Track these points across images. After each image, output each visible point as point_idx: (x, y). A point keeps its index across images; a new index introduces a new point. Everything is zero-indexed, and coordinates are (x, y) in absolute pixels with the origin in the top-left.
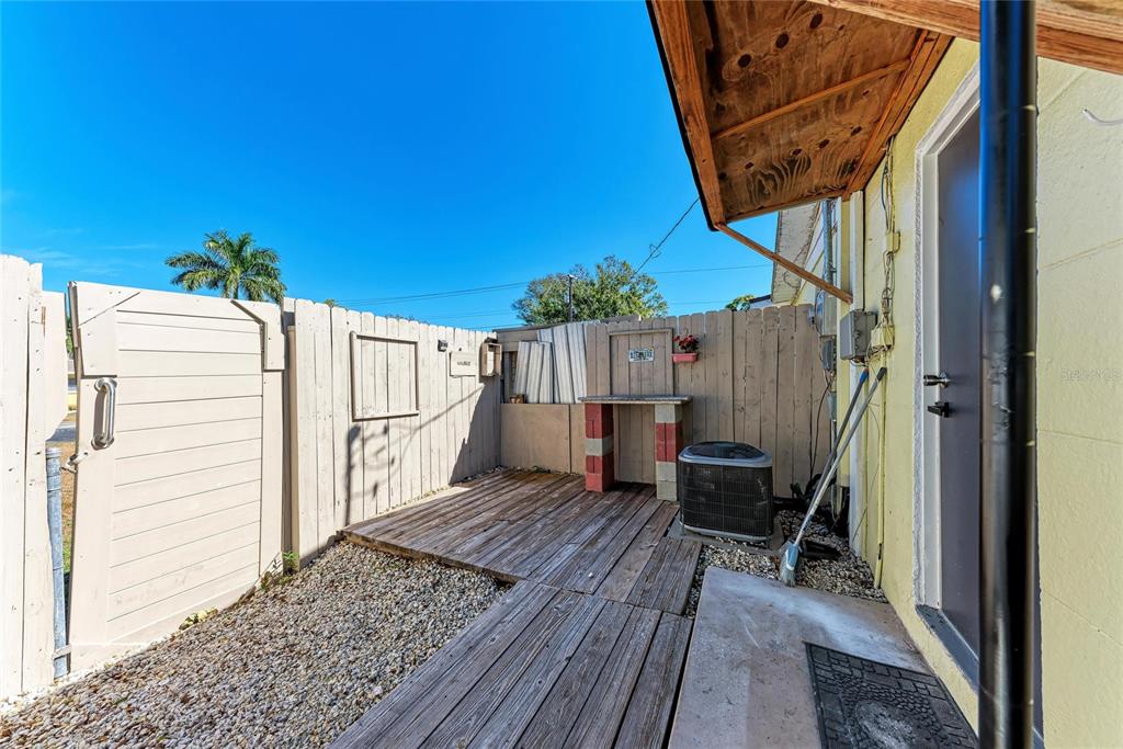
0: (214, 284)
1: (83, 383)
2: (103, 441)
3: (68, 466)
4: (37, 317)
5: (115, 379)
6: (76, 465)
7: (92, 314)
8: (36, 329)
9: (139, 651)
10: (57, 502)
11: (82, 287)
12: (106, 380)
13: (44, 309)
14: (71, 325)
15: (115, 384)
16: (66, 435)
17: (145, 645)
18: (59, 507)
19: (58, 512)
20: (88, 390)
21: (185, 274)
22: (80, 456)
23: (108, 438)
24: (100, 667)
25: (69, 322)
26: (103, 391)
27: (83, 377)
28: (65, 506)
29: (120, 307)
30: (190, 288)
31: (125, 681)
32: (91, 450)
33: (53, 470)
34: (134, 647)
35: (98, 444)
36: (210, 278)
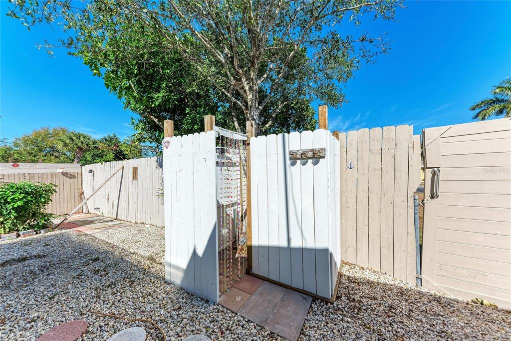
0: (500, 112)
1: (427, 170)
2: (434, 196)
3: (421, 204)
4: (411, 145)
5: (439, 169)
6: (424, 204)
7: (430, 141)
8: (411, 150)
9: (449, 297)
10: (417, 216)
11: (426, 130)
12: (436, 169)
13: (414, 142)
14: (423, 146)
15: (439, 171)
16: (421, 190)
17: (453, 297)
18: (418, 219)
19: (418, 222)
20: (429, 172)
21: (480, 112)
22: (425, 201)
23: (436, 195)
24: (433, 292)
25: (422, 145)
26: (434, 174)
27: (427, 168)
28: (420, 218)
29: (442, 136)
30: (483, 119)
31: (442, 307)
32: (429, 199)
33: (416, 204)
34: (448, 294)
35: (432, 197)
36: (497, 109)
